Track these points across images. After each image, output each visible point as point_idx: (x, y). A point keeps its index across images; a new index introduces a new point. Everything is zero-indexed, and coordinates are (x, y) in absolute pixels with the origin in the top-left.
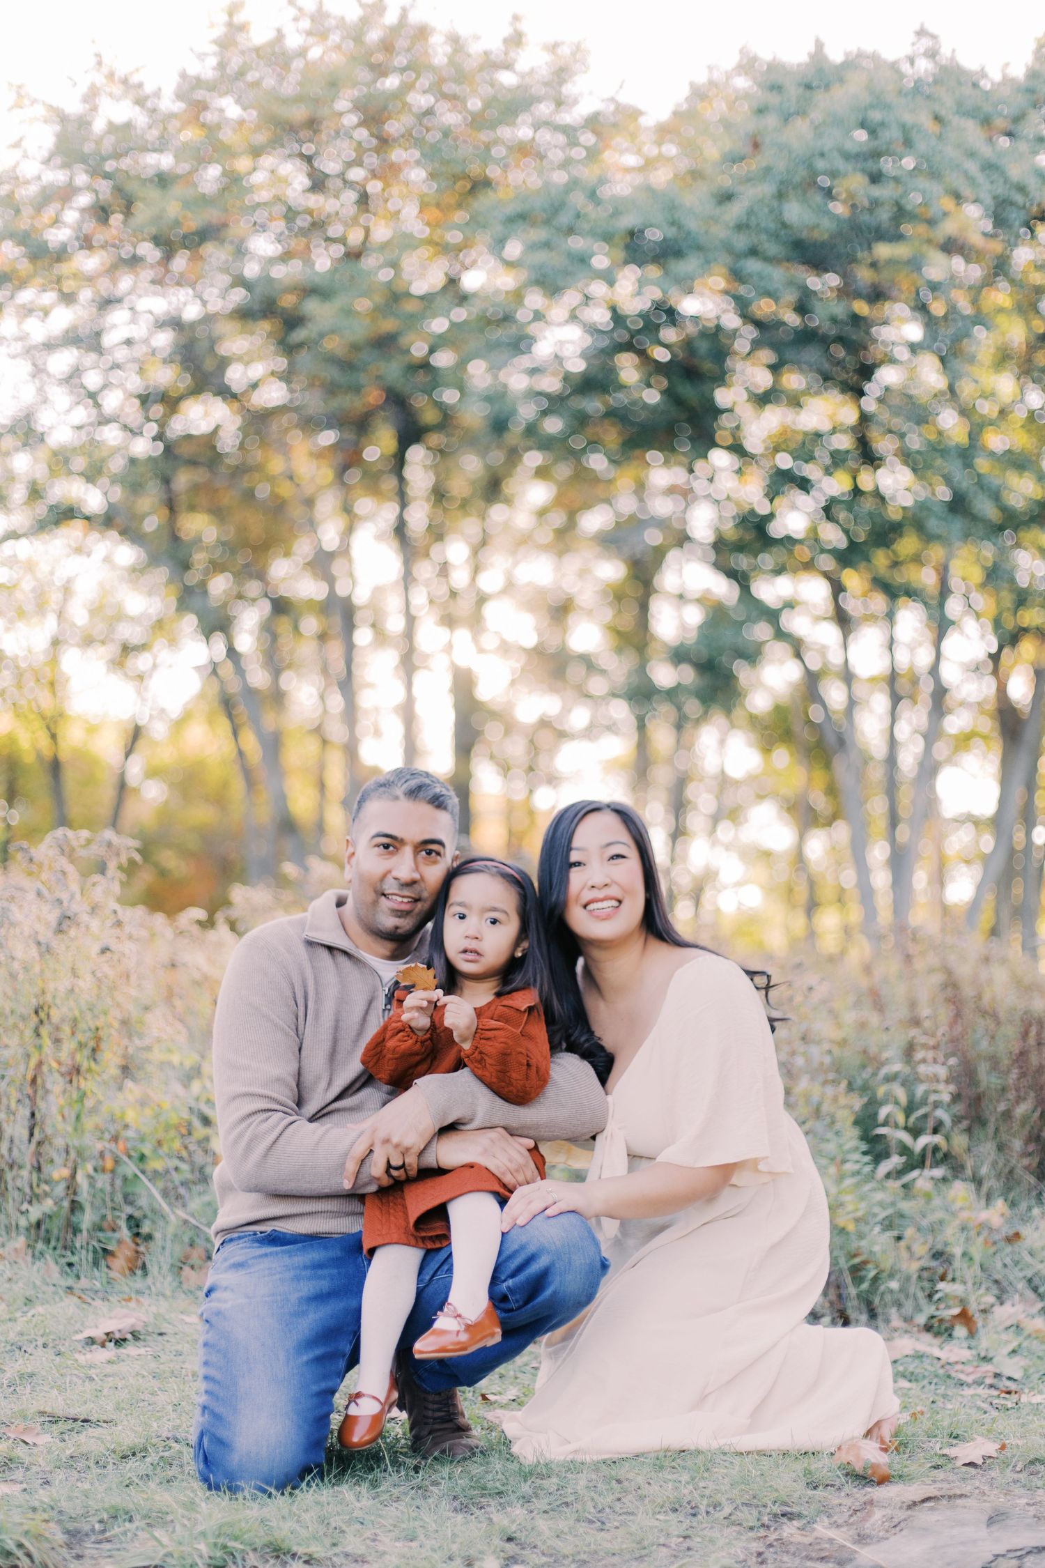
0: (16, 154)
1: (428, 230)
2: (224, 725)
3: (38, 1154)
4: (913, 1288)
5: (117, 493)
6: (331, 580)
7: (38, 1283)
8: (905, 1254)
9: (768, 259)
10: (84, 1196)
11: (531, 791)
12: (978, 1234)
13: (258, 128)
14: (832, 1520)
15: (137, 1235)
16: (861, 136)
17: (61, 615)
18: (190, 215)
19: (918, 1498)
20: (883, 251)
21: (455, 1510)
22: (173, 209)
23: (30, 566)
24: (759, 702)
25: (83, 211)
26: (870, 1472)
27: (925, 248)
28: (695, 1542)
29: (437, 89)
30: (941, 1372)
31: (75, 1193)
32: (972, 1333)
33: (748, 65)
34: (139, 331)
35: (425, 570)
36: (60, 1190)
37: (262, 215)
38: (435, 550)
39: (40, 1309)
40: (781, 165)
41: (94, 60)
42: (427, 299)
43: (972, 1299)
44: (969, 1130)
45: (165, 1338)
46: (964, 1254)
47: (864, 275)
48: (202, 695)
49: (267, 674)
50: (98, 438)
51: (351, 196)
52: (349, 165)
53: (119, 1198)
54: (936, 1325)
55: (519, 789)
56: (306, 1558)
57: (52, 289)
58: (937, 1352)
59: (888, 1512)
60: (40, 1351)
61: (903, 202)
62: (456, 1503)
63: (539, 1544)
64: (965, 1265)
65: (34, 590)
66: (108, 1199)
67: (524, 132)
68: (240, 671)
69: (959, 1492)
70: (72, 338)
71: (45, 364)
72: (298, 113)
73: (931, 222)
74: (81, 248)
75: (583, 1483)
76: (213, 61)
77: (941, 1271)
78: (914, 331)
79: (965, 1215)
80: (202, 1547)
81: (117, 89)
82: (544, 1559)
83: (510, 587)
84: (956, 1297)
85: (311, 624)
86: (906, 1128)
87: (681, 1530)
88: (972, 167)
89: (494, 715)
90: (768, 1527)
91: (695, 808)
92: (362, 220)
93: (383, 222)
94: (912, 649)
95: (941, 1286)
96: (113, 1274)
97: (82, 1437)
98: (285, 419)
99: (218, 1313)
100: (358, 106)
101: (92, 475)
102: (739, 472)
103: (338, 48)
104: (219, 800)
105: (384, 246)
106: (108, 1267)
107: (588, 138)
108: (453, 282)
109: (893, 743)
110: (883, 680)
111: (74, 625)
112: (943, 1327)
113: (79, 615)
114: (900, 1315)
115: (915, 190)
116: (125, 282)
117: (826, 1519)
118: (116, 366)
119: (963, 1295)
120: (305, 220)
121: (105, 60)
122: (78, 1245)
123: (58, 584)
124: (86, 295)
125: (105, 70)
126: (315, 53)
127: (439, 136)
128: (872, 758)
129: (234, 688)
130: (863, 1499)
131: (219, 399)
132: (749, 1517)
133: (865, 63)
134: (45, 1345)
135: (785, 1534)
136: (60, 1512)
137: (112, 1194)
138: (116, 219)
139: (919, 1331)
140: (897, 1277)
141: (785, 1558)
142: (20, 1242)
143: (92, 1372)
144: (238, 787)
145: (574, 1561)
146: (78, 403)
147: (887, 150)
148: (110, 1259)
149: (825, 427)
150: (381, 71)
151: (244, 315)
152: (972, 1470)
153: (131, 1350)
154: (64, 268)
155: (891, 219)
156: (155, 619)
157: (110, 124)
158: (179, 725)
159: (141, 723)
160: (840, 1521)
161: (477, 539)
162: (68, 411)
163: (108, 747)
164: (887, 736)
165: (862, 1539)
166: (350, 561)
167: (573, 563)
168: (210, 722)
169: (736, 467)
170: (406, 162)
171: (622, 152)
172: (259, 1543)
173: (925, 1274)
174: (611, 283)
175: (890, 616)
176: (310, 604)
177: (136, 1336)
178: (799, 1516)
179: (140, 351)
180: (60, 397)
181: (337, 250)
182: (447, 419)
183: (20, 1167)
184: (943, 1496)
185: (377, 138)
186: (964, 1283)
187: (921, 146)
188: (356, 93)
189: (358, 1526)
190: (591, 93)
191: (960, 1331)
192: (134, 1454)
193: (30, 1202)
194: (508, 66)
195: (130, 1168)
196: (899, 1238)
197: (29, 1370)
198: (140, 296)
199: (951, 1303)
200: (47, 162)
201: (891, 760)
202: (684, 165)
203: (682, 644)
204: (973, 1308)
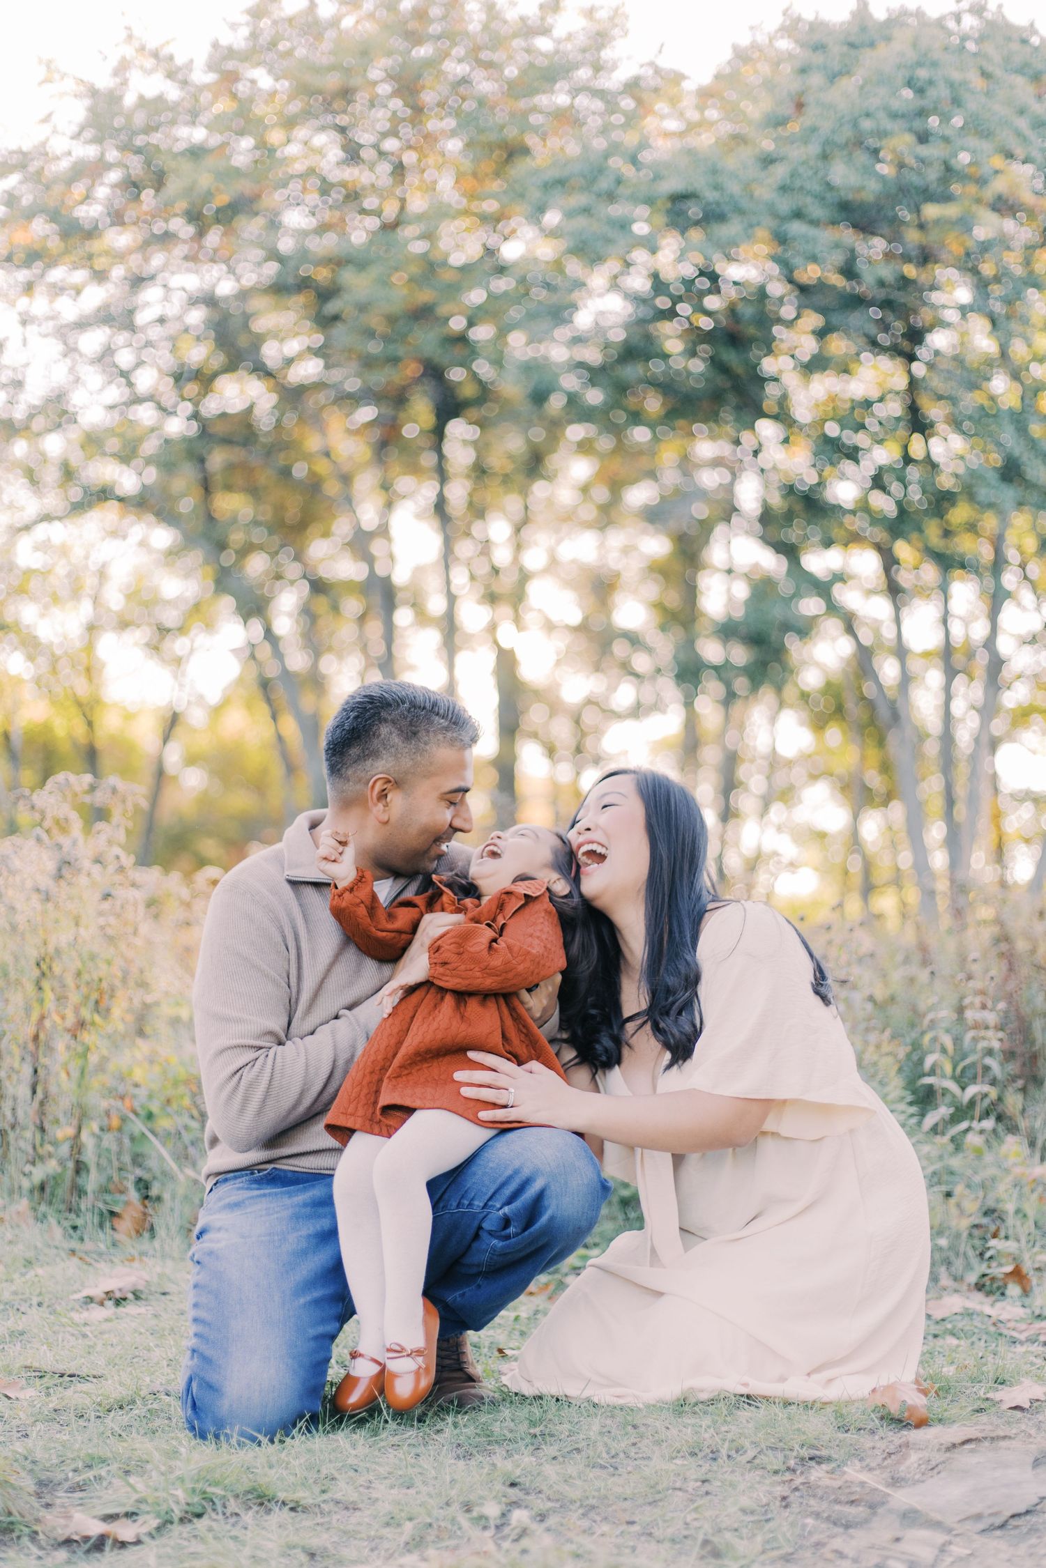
0: (46, 130)
1: (465, 201)
2: (264, 709)
3: (42, 1113)
4: (964, 1246)
5: (152, 475)
6: (369, 559)
7: (39, 1245)
8: (954, 1211)
9: (815, 223)
10: (89, 1156)
11: (578, 774)
12: (1032, 1191)
13: (291, 98)
14: (864, 1464)
15: (147, 1197)
16: (908, 94)
17: (96, 600)
18: (222, 186)
19: (958, 1440)
20: (931, 211)
21: (458, 1457)
22: (205, 181)
23: (64, 551)
24: (811, 679)
25: (114, 186)
26: (906, 1414)
27: (974, 208)
28: (714, 1486)
29: (474, 56)
30: (992, 1329)
31: (79, 1153)
32: (1026, 1292)
33: (792, 27)
34: (172, 309)
35: (465, 549)
36: (65, 1150)
37: (295, 186)
38: (477, 528)
39: (40, 1271)
40: (826, 126)
41: (124, 34)
42: (465, 269)
43: (1026, 1256)
44: (1024, 1090)
45: (168, 1297)
46: (1018, 1211)
47: (913, 237)
48: (240, 681)
49: (306, 657)
50: (131, 418)
51: (385, 168)
52: (384, 135)
53: (127, 1159)
54: (988, 1283)
55: (564, 772)
56: (292, 1505)
57: (83, 267)
58: (988, 1310)
59: (925, 1454)
60: (35, 1309)
61: (953, 162)
62: (460, 1451)
63: (544, 1488)
64: (1018, 1223)
65: (69, 575)
66: (114, 1158)
67: (561, 99)
68: (278, 654)
69: (1002, 1434)
70: (104, 317)
71: (76, 343)
72: (332, 81)
73: (982, 182)
74: (113, 224)
75: (596, 1427)
76: (245, 32)
77: (993, 1228)
78: (964, 295)
79: (1018, 1170)
80: (180, 1493)
81: (149, 63)
82: (550, 1504)
83: (553, 563)
84: (1010, 1254)
85: (352, 605)
86: (954, 1078)
87: (701, 1474)
88: (1023, 124)
89: (537, 695)
90: (794, 1471)
91: (747, 790)
92: (398, 192)
93: (419, 194)
94: (967, 622)
95: (993, 1243)
96: (117, 1236)
97: (69, 1392)
98: (322, 397)
99: (210, 1253)
100: (391, 76)
101: (126, 456)
102: (786, 441)
103: (371, 16)
104: (259, 786)
105: (420, 218)
106: (113, 1229)
107: (627, 103)
108: (490, 252)
109: (947, 717)
110: (937, 654)
111: (109, 610)
112: (995, 1285)
113: (115, 599)
114: (950, 1274)
115: (963, 149)
116: (157, 260)
117: (857, 1462)
118: (149, 344)
119: (1017, 1252)
120: (339, 193)
121: (136, 33)
122: (83, 1207)
123: (93, 567)
124: (118, 272)
125: (137, 44)
126: (348, 22)
127: (474, 105)
128: (928, 736)
129: (272, 671)
130: (897, 1441)
131: (254, 376)
132: (774, 1460)
133: (911, 21)
134: (40, 1305)
135: (812, 1478)
136: (34, 1462)
137: (119, 1154)
138: (148, 195)
139: (969, 1290)
140: (947, 1234)
141: (812, 1502)
142: (23, 1204)
143: (87, 1330)
144: (277, 771)
145: (581, 1506)
146: (110, 382)
147: (935, 109)
148: (116, 1221)
149: (874, 394)
150: (416, 39)
151: (279, 289)
152: (1018, 1414)
153: (131, 1309)
154: (96, 246)
155: (939, 179)
156: (192, 602)
157: (141, 97)
158: (217, 711)
159: (178, 710)
160: (873, 1465)
161: (518, 517)
162: (101, 390)
163: (145, 734)
164: (942, 712)
165: (896, 1482)
166: (389, 539)
167: (616, 539)
168: (249, 706)
169: (782, 437)
170: (443, 132)
171: (663, 117)
172: (240, 1489)
173: (976, 1232)
174: (653, 251)
175: (944, 589)
176: (350, 586)
177: (137, 1296)
178: (829, 1459)
179: (172, 328)
180: (93, 377)
181: (373, 223)
182: (485, 393)
183: (24, 1128)
184: (985, 1438)
185: (412, 108)
186: (1018, 1241)
187: (972, 105)
188: (390, 62)
189: (352, 1473)
190: (629, 58)
191: (1014, 1290)
192: (121, 1407)
193: (33, 1163)
194: (545, 31)
195: (138, 1126)
196: (948, 1195)
197: (20, 1328)
198: (173, 273)
199: (1003, 1261)
200: (76, 136)
201: (947, 738)
202: (726, 128)
203: (730, 619)
204: (1027, 1267)
